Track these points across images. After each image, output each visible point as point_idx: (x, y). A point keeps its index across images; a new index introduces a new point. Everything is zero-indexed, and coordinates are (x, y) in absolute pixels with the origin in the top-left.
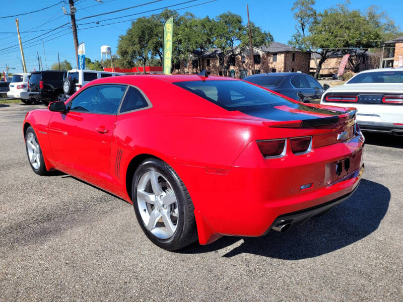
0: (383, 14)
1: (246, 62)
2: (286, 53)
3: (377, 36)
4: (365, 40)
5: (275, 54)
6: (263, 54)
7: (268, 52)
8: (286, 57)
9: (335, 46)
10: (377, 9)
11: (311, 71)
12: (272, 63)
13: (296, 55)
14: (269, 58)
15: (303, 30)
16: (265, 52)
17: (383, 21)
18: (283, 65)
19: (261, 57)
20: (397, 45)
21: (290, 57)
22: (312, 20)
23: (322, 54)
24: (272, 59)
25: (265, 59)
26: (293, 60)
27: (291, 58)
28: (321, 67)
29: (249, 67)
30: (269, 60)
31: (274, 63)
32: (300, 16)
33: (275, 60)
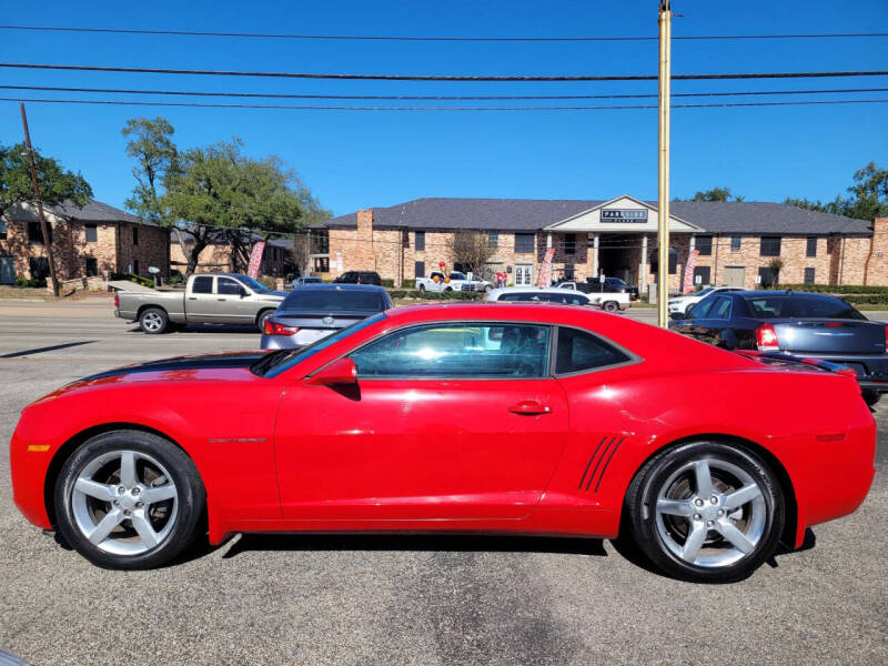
0: (291, 175)
1: (10, 236)
2: (120, 225)
3: (298, 214)
4: (279, 219)
5: (92, 225)
6: (60, 222)
7: (73, 218)
8: (118, 235)
9: (226, 223)
10: (281, 164)
11: (173, 267)
12: (84, 245)
13: (140, 232)
14: (75, 232)
15: (151, 180)
16: (64, 217)
17: (292, 186)
18: (114, 252)
19: (54, 227)
20: (332, 233)
21: (128, 235)
22: (167, 163)
23: (196, 235)
24: (82, 236)
25: (65, 235)
26: (136, 242)
27: (132, 238)
28: (197, 261)
29: (19, 250)
30: (77, 237)
31: (91, 245)
32: (142, 149)
33: (92, 238)
